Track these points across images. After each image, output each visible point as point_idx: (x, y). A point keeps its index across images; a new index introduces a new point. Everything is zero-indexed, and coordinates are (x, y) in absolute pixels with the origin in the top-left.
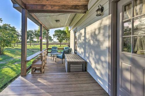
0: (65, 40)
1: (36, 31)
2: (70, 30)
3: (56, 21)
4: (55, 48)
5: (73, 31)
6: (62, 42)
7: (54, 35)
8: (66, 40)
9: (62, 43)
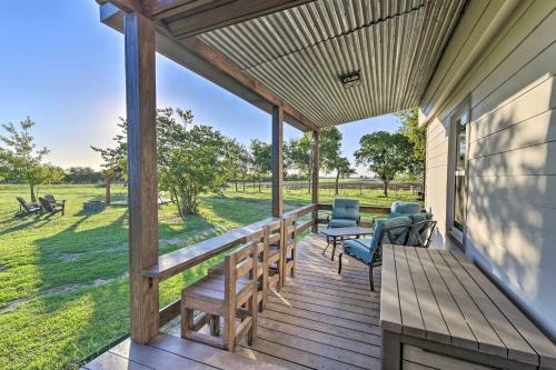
0: (407, 171)
1: (294, 144)
2: (426, 125)
3: (343, 78)
4: (349, 205)
5: (442, 122)
6: (392, 179)
7: (357, 155)
8: (412, 171)
9: (392, 182)
